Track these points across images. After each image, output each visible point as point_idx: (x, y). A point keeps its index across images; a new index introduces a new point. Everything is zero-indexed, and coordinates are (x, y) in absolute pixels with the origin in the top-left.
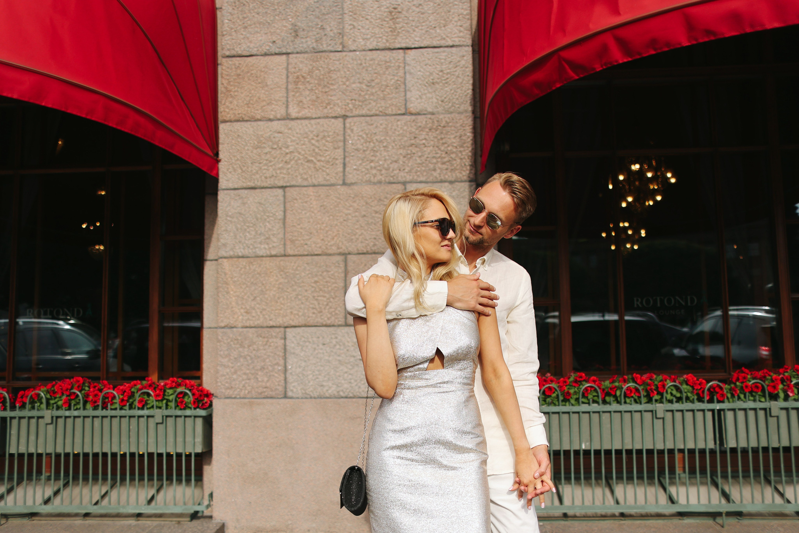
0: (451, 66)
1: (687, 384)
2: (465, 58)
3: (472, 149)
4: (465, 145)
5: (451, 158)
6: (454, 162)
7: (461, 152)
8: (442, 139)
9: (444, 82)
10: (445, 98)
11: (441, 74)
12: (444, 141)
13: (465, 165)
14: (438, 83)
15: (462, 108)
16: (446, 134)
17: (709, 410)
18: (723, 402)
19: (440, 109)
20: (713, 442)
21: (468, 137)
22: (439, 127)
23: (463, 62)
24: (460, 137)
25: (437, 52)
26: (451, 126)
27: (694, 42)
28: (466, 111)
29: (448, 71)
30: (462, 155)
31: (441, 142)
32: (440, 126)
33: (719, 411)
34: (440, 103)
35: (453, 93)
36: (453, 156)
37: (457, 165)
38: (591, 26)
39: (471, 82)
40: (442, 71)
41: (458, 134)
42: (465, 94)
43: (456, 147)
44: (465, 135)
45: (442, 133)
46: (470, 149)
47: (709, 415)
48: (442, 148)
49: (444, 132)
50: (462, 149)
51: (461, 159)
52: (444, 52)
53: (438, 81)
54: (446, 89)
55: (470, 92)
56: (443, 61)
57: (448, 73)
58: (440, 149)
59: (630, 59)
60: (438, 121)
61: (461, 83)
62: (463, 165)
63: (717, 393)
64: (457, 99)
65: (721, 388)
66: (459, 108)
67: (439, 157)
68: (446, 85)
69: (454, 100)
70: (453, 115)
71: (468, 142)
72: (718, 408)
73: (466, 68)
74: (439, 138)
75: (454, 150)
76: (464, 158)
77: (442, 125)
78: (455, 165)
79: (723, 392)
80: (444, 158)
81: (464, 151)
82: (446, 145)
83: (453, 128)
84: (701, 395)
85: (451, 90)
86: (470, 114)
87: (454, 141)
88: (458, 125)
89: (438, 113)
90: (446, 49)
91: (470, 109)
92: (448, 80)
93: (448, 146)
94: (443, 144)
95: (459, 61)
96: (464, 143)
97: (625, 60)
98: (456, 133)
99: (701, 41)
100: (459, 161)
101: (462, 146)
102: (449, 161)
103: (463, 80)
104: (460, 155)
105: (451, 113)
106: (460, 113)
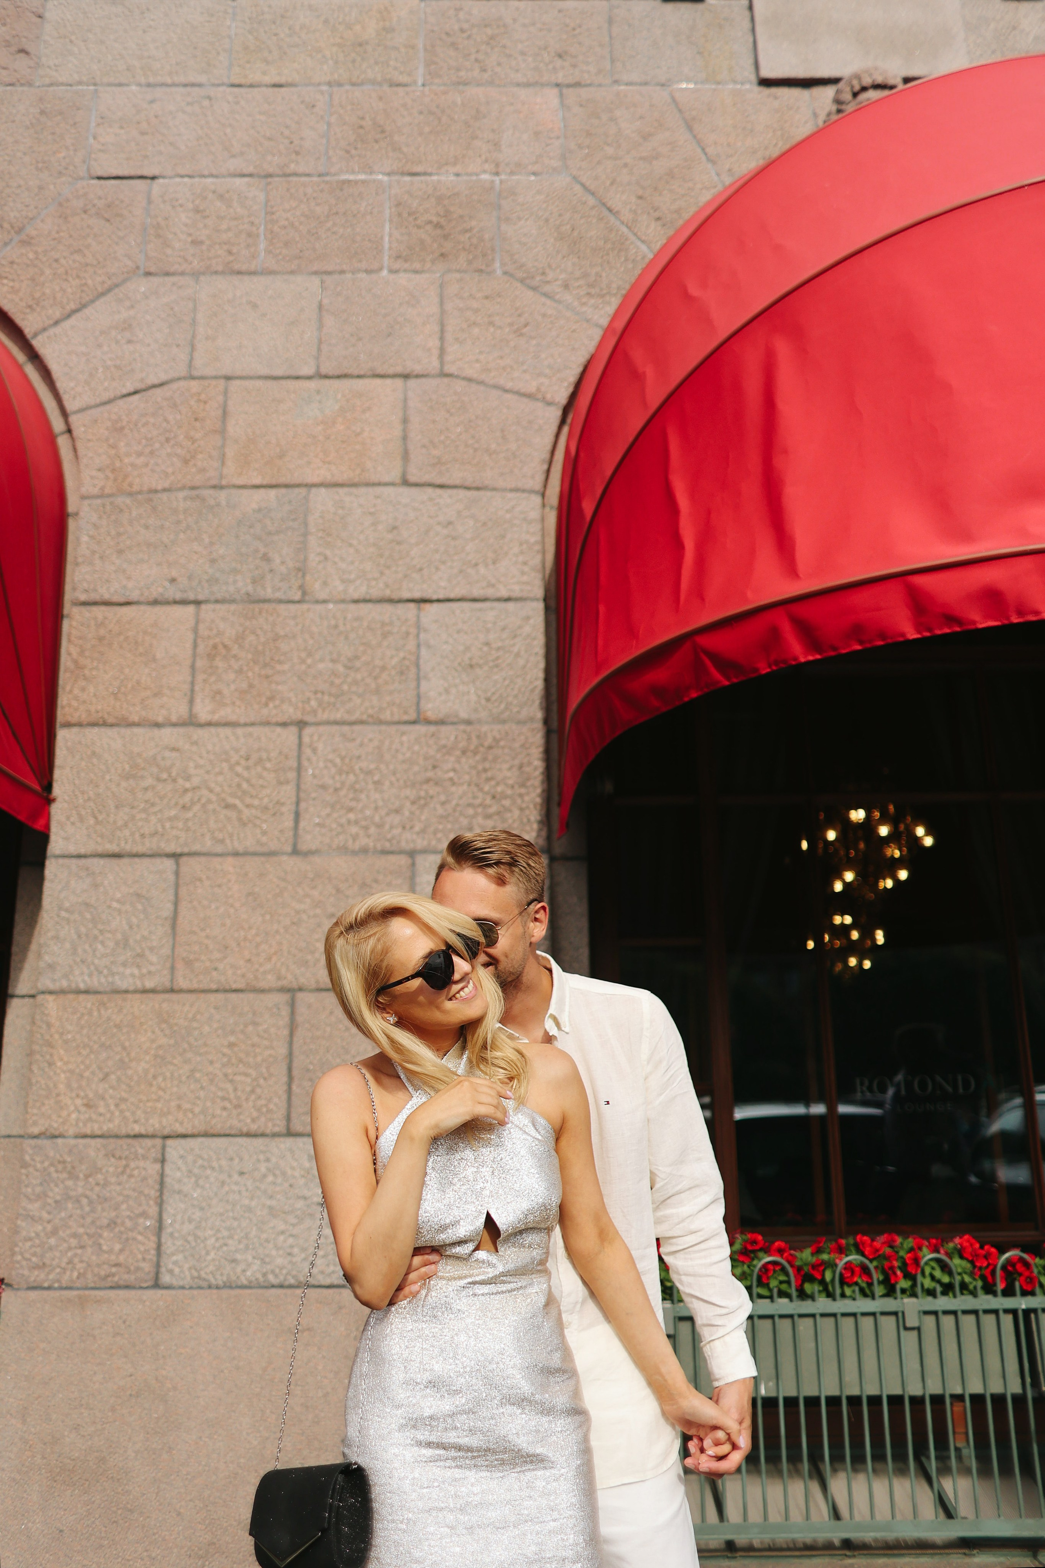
0: (504, 636)
1: (962, 1257)
2: (532, 621)
3: (543, 791)
4: (529, 783)
5: (503, 806)
6: (508, 815)
7: (521, 796)
8: (485, 770)
9: (491, 664)
10: (494, 693)
11: (486, 649)
12: (489, 774)
13: (529, 820)
14: (480, 666)
15: (524, 713)
16: (495, 760)
17: (1006, 1311)
18: (1033, 1294)
19: (483, 715)
20: (1018, 1380)
21: (536, 769)
22: (482, 749)
23: (527, 629)
24: (521, 767)
25: (480, 610)
26: (503, 748)
27: (927, 634)
28: (532, 719)
29: (500, 644)
30: (523, 801)
31: (484, 776)
32: (482, 746)
33: (1027, 1312)
34: (483, 702)
35: (508, 685)
36: (507, 803)
37: (514, 821)
38: (749, 594)
39: (542, 665)
40: (487, 644)
41: (517, 762)
42: (531, 687)
43: (513, 787)
44: (530, 764)
45: (485, 759)
46: (539, 791)
47: (1007, 1321)
48: (487, 788)
49: (490, 757)
50: (523, 791)
51: (522, 809)
52: (492, 609)
53: (481, 662)
54: (496, 677)
55: (540, 684)
56: (490, 625)
57: (498, 649)
58: (481, 790)
59: (818, 657)
60: (478, 737)
61: (524, 667)
62: (525, 820)
63: (1020, 1275)
64: (516, 696)
65: (1027, 1265)
66: (518, 712)
67: (480, 805)
68: (496, 670)
69: (510, 699)
70: (507, 727)
71: (535, 778)
72: (1024, 1307)
73: (535, 639)
74: (480, 767)
75: (509, 792)
76: (528, 807)
77: (486, 744)
78: (510, 821)
79: (1032, 1272)
80: (490, 806)
81: (528, 794)
82: (493, 783)
83: (506, 751)
84: (990, 1279)
85: (505, 679)
86: (539, 725)
87: (509, 774)
88: (517, 745)
89: (479, 721)
90: (496, 604)
91: (539, 715)
92: (500, 661)
93: (498, 784)
94: (488, 780)
95: (520, 627)
96: (528, 779)
97: (811, 658)
98: (514, 759)
99: (938, 632)
100: (517, 813)
101: (523, 785)
102: (498, 813)
103: (527, 661)
104: (519, 801)
105: (504, 722)
106: (519, 722)
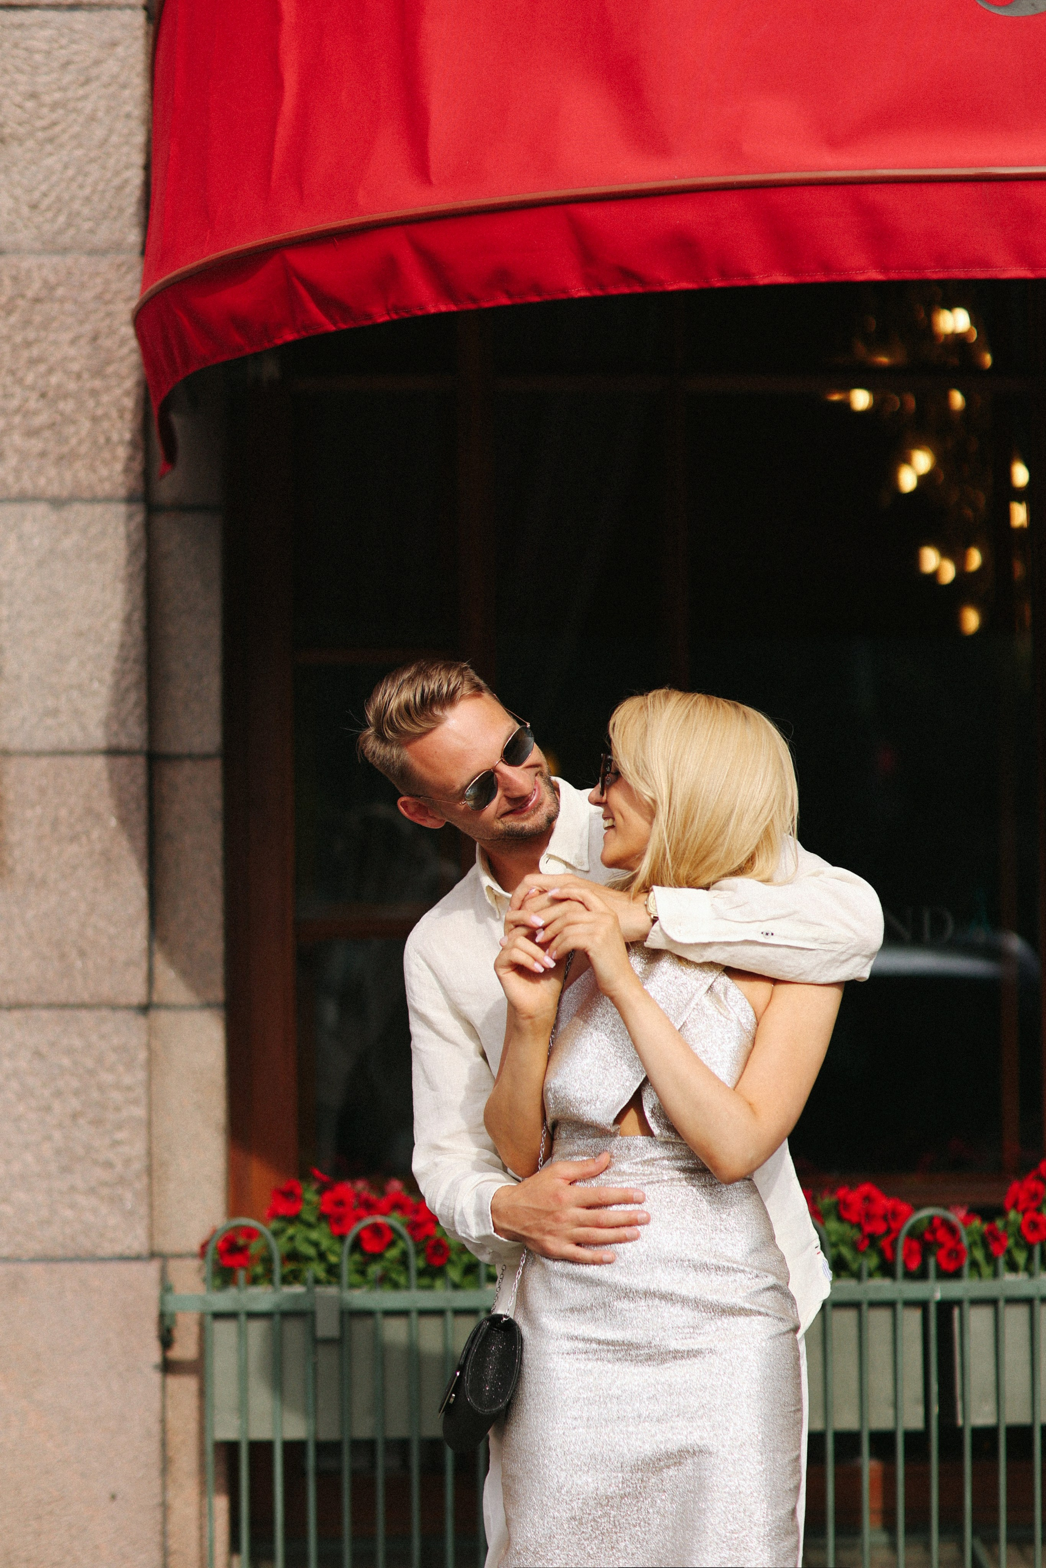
0: (67, 78)
1: (840, 1219)
2: (120, 50)
3: (138, 384)
4: (110, 369)
5: (62, 414)
6: (70, 430)
7: (94, 393)
8: (28, 344)
9: (40, 135)
10: (45, 195)
11: (30, 105)
12: (35, 352)
13: (108, 440)
14: (21, 141)
15: (104, 234)
16: (45, 326)
17: (910, 1304)
18: (955, 1275)
19: (25, 237)
20: (920, 1410)
21: (123, 342)
22: (21, 302)
23: (111, 66)
24: (95, 338)
25: (20, 26)
26: (62, 301)
27: (598, 293)
28: (117, 247)
29: (57, 96)
30: (98, 404)
31: (25, 354)
32: (23, 296)
33: (946, 1307)
34: (25, 211)
35: (72, 179)
36: (68, 406)
37: (80, 442)
38: (362, 198)
39: (140, 138)
40: (34, 96)
41: (88, 328)
42: (117, 182)
43: (79, 376)
44: (112, 332)
45: (27, 323)
46: (130, 383)
47: (912, 1320)
48: (30, 379)
49: (37, 319)
50: (97, 383)
51: (95, 420)
52: (44, 25)
53: (22, 130)
54: (49, 161)
55: (135, 177)
56: (38, 57)
57: (54, 106)
58: (20, 381)
59: (454, 308)
60: (15, 279)
61: (104, 142)
62: (102, 440)
63: (941, 1245)
64: (88, 200)
65: (952, 1229)
66: (92, 231)
67: (17, 411)
68: (49, 148)
69: (76, 206)
70: (69, 260)
71: (122, 359)
72: (938, 1296)
73: (124, 86)
74: (18, 339)
75: (72, 386)
76: (106, 415)
77: (30, 294)
78: (74, 441)
79: (959, 1241)
80: (36, 413)
81: (108, 389)
82: (42, 368)
83: (69, 306)
84: (888, 1253)
85: (66, 167)
86: (133, 258)
87: (72, 352)
88: (88, 295)
89: (17, 250)
90: (51, 15)
91: (134, 237)
92: (57, 129)
93: (51, 371)
94: (33, 362)
95: (97, 63)
96: (108, 363)
98: (81, 322)
99: (613, 291)
100: (86, 425)
101: (98, 373)
102: (52, 425)
103: (111, 131)
104: (91, 403)
105: (65, 250)
106: (93, 252)
